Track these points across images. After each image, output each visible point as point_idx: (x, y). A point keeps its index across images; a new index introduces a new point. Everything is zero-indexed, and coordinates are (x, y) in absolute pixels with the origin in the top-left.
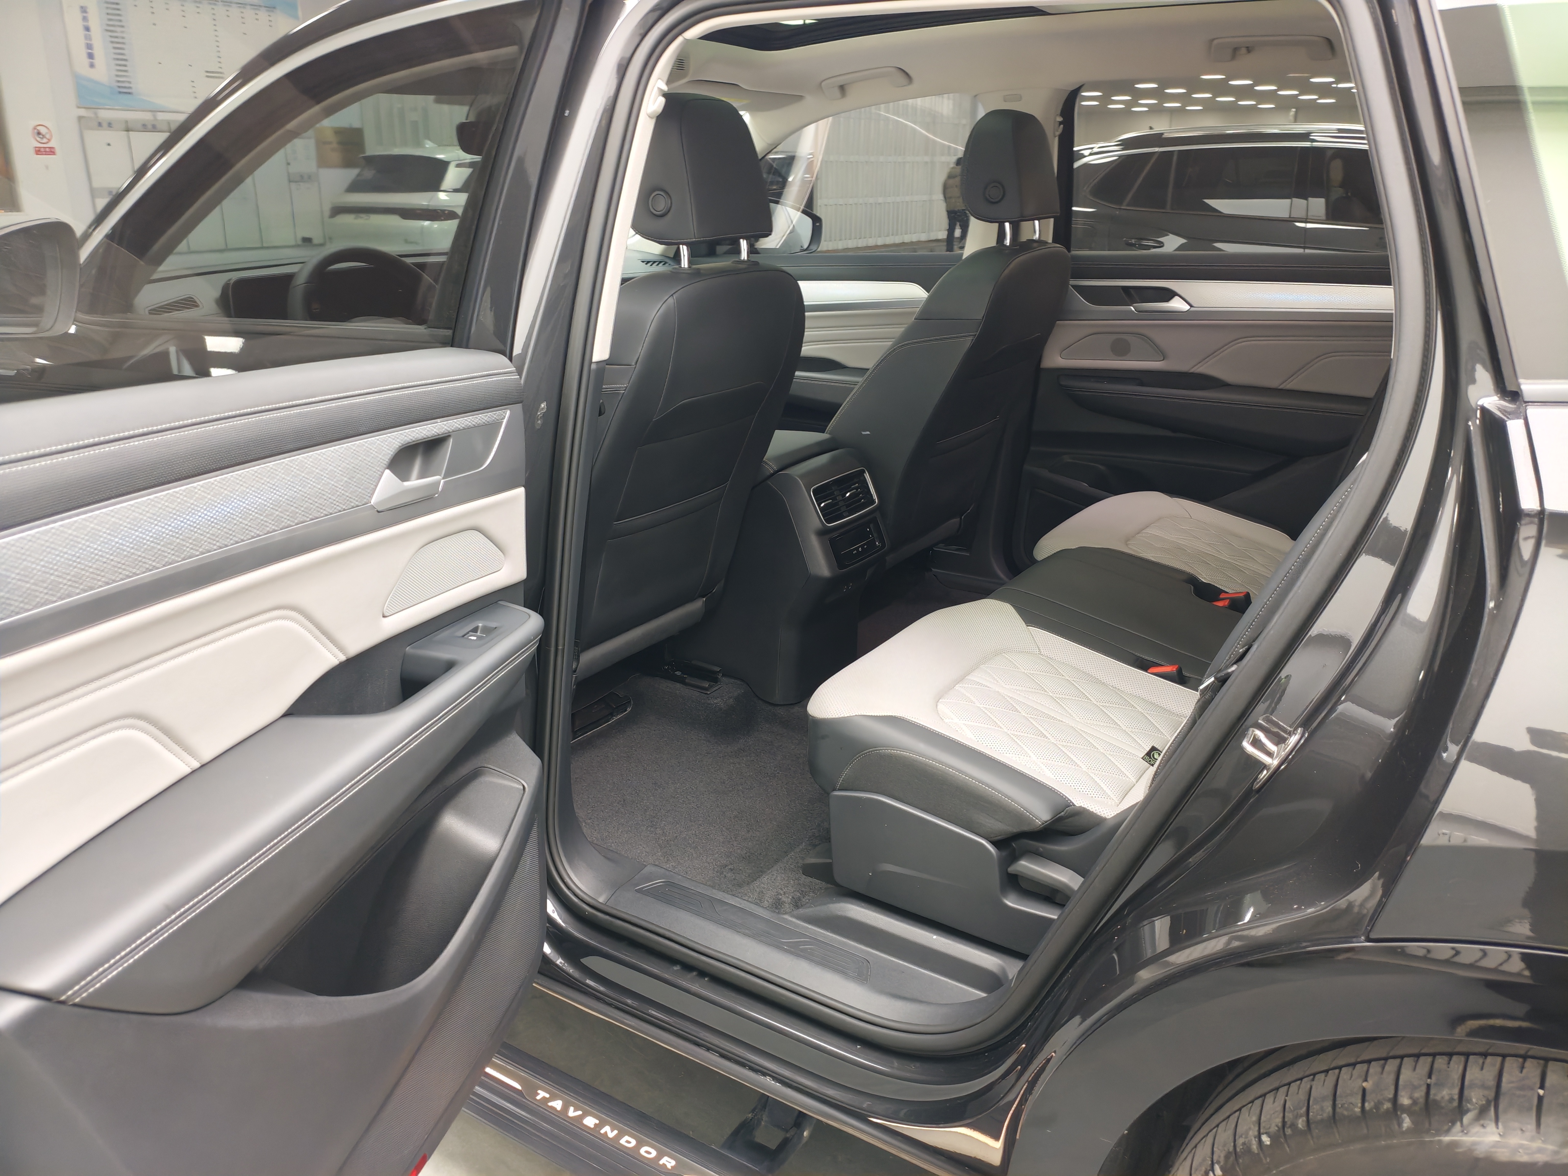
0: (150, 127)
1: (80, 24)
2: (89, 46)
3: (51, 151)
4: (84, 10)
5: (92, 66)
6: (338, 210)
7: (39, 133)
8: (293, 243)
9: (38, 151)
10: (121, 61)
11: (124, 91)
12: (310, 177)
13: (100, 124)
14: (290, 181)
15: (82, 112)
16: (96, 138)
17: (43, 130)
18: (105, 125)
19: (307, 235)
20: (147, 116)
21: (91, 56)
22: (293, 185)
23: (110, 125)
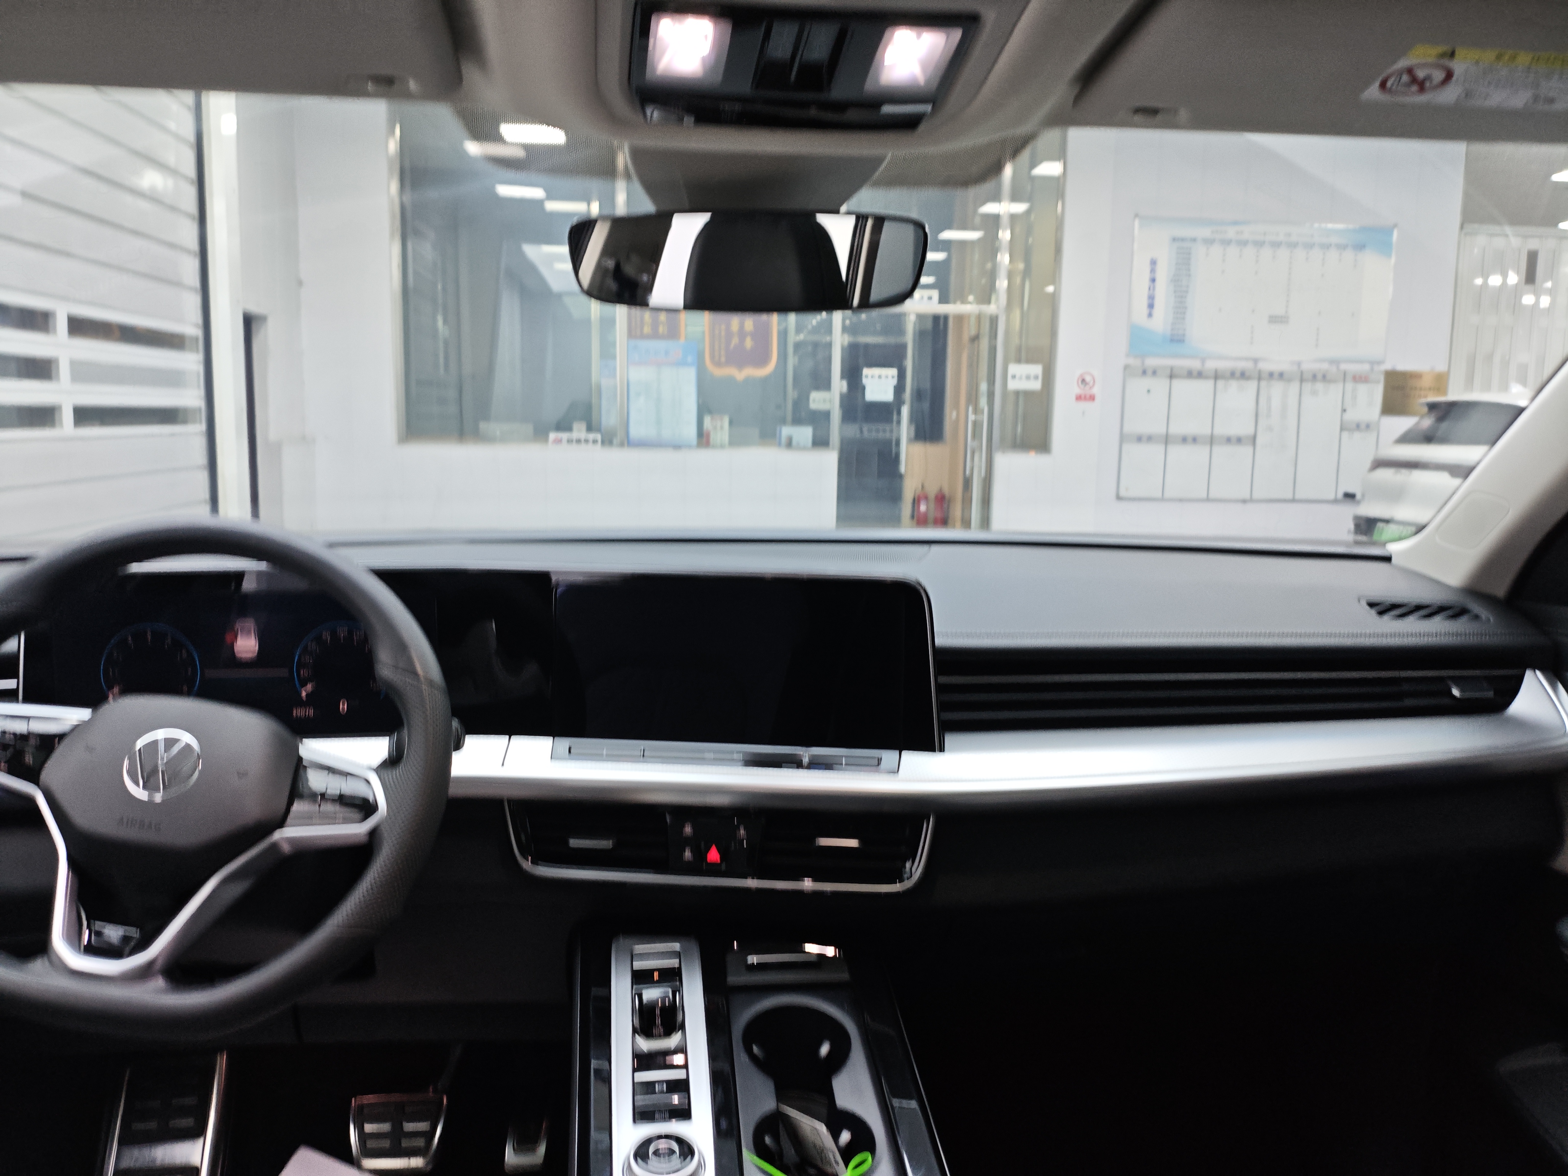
0: (1195, 373)
1: (1147, 276)
2: (1151, 298)
3: (1092, 398)
4: (1153, 263)
5: (1150, 315)
6: (1380, 464)
7: (1083, 381)
8: (1332, 496)
9: (1079, 398)
10: (1180, 309)
11: (1177, 339)
12: (1368, 426)
13: (1144, 372)
14: (1342, 429)
15: (1131, 361)
16: (1138, 385)
17: (1088, 379)
18: (1150, 372)
19: (1351, 490)
20: (1195, 364)
21: (1151, 306)
22: (1345, 435)
23: (1154, 373)
